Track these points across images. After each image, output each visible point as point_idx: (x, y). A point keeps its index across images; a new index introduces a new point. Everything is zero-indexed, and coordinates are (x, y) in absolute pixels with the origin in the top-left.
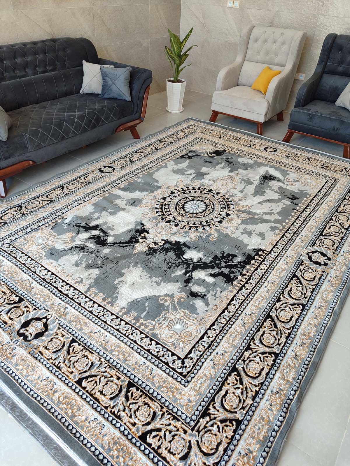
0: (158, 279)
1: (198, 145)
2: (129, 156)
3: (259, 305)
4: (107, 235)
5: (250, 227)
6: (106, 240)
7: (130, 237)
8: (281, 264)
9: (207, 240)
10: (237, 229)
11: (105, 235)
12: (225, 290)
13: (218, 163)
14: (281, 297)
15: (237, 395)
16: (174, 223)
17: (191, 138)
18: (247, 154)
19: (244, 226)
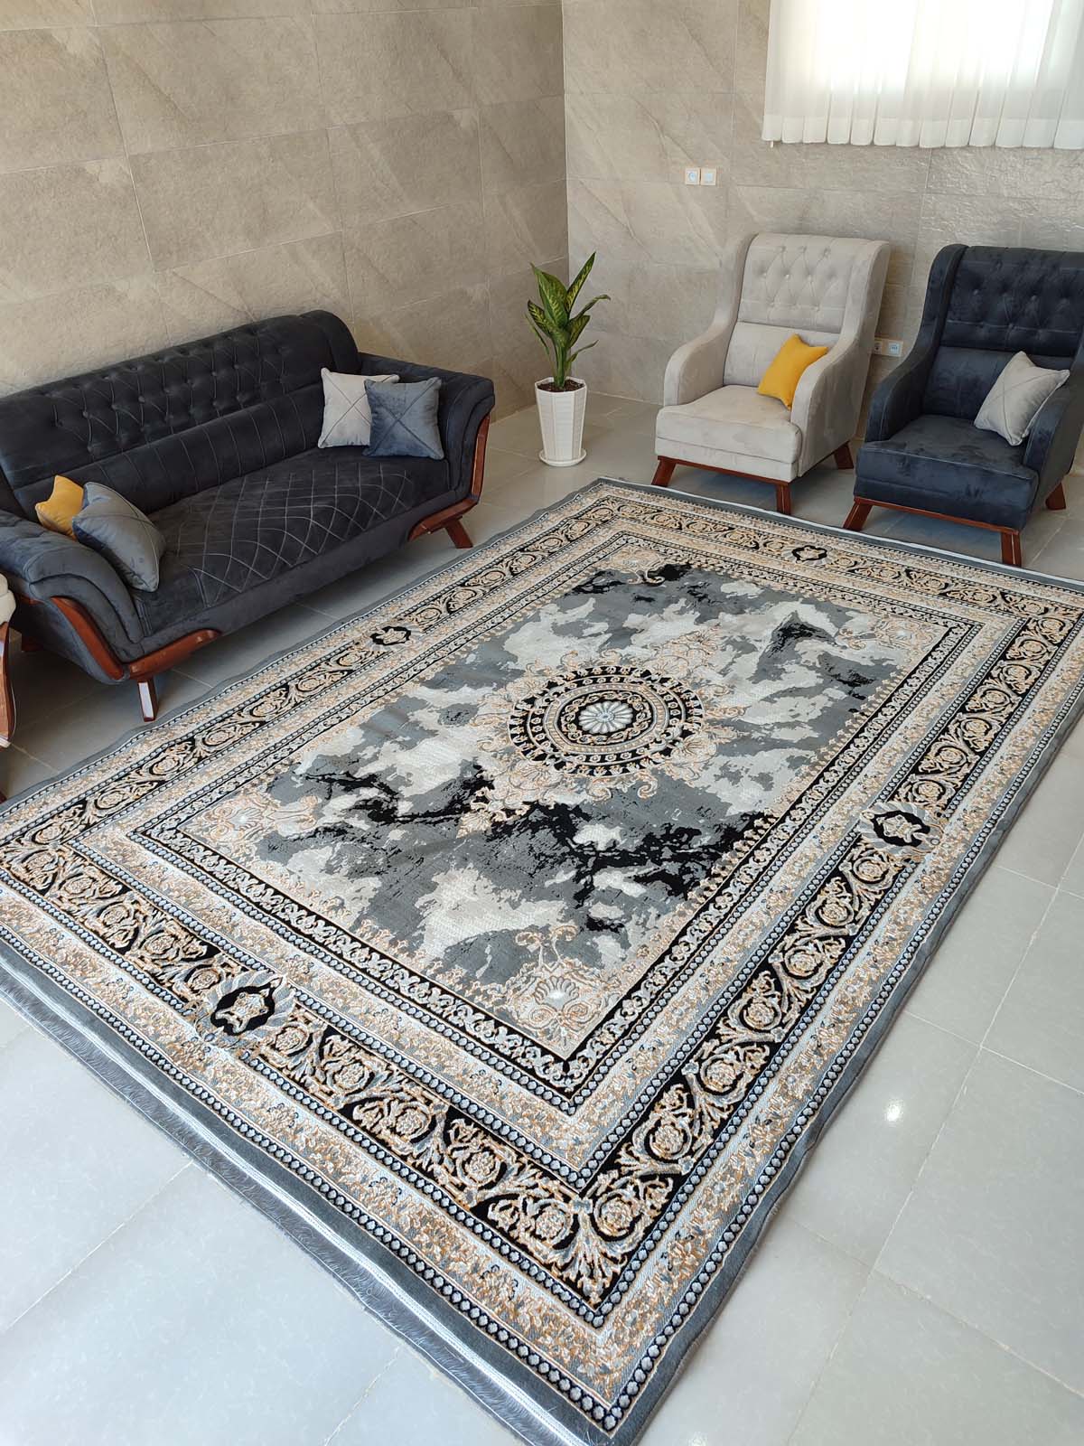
0: (513, 894)
1: (619, 554)
2: (444, 596)
3: (744, 941)
4: (396, 796)
5: (738, 762)
6: (395, 809)
7: (450, 798)
8: (808, 846)
9: (631, 797)
10: (706, 768)
11: (392, 798)
12: (668, 911)
13: (669, 602)
14: (798, 922)
15: (680, 1128)
16: (553, 760)
17: (603, 536)
18: (746, 571)
19: (722, 760)
